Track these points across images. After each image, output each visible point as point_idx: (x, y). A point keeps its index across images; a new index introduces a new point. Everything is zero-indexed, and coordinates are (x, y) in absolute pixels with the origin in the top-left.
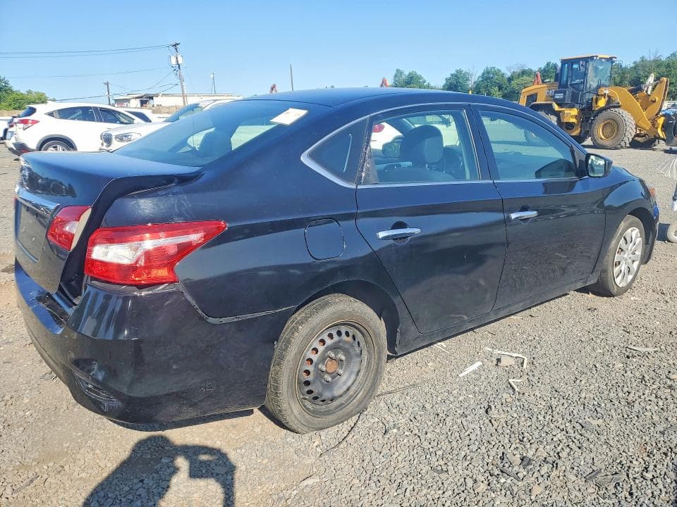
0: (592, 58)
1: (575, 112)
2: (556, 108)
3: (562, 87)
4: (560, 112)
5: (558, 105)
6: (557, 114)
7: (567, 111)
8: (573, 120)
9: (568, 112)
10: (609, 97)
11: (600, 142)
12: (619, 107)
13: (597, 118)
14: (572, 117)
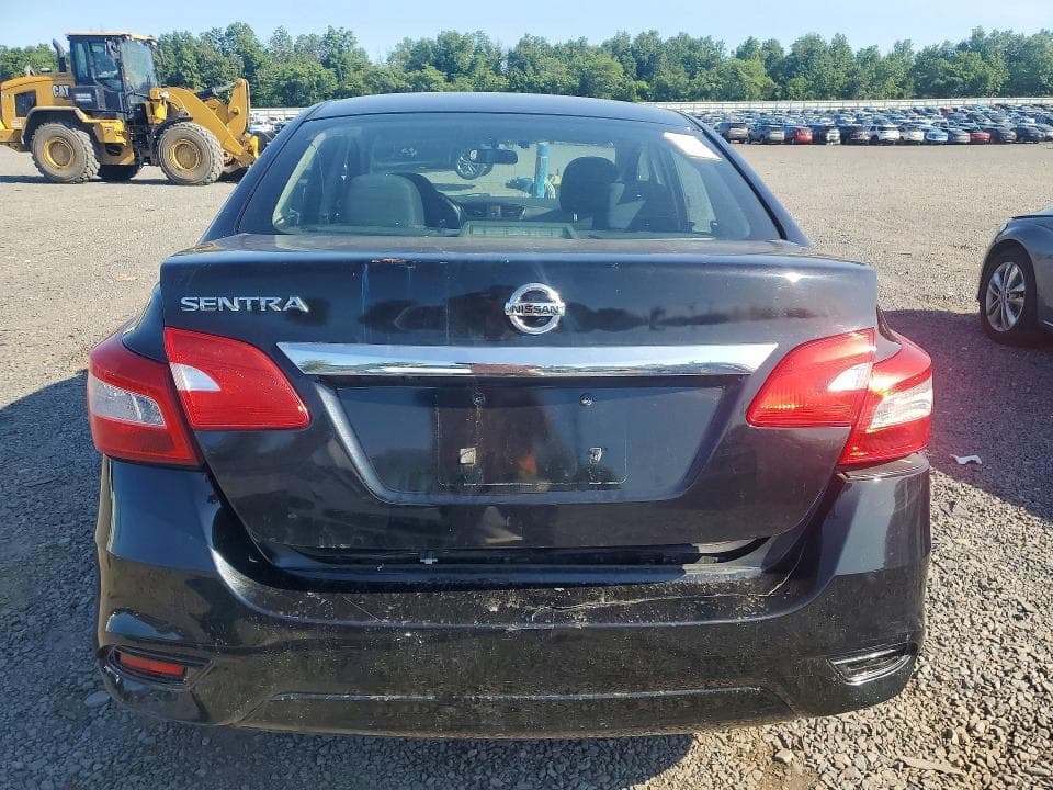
0: (123, 37)
1: (119, 125)
2: (85, 118)
3: (83, 82)
4: (92, 125)
5: (87, 113)
6: (88, 128)
7: (105, 124)
8: (120, 140)
9: (108, 125)
10: (168, 103)
11: (177, 174)
12: (190, 119)
13: (163, 136)
14: (118, 133)
